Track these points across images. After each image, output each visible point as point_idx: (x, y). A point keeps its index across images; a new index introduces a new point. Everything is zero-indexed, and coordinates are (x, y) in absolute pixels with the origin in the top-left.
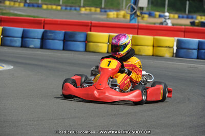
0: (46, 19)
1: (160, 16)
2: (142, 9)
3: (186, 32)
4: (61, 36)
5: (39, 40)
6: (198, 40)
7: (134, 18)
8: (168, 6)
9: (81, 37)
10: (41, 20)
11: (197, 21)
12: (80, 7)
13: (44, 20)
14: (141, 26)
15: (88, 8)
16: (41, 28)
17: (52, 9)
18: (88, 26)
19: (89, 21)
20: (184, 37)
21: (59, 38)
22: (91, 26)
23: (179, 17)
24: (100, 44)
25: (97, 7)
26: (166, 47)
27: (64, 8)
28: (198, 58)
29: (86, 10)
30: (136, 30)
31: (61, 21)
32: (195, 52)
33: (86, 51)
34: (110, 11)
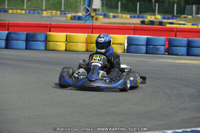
0: (10, 22)
1: (114, 17)
2: (95, 10)
3: (136, 30)
4: (24, 37)
5: (4, 41)
6: (146, 36)
7: (88, 19)
8: (121, 8)
9: (41, 37)
10: (6, 23)
11: (146, 20)
12: (42, 10)
13: (9, 23)
14: (95, 26)
15: (49, 11)
16: (5, 30)
17: (17, 13)
18: (47, 27)
19: (49, 23)
20: (134, 35)
21: (22, 39)
22: (51, 27)
23: (131, 17)
24: (59, 43)
25: (57, 11)
26: (118, 44)
27: (28, 12)
28: (146, 53)
29: (47, 13)
30: (91, 29)
31: (23, 24)
32: (144, 48)
33: (46, 49)
34: (69, 14)
